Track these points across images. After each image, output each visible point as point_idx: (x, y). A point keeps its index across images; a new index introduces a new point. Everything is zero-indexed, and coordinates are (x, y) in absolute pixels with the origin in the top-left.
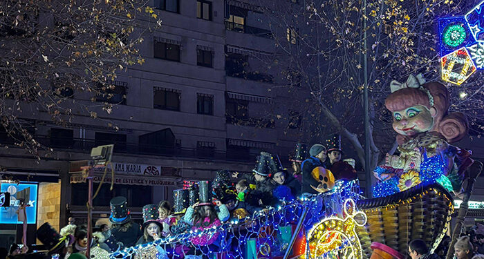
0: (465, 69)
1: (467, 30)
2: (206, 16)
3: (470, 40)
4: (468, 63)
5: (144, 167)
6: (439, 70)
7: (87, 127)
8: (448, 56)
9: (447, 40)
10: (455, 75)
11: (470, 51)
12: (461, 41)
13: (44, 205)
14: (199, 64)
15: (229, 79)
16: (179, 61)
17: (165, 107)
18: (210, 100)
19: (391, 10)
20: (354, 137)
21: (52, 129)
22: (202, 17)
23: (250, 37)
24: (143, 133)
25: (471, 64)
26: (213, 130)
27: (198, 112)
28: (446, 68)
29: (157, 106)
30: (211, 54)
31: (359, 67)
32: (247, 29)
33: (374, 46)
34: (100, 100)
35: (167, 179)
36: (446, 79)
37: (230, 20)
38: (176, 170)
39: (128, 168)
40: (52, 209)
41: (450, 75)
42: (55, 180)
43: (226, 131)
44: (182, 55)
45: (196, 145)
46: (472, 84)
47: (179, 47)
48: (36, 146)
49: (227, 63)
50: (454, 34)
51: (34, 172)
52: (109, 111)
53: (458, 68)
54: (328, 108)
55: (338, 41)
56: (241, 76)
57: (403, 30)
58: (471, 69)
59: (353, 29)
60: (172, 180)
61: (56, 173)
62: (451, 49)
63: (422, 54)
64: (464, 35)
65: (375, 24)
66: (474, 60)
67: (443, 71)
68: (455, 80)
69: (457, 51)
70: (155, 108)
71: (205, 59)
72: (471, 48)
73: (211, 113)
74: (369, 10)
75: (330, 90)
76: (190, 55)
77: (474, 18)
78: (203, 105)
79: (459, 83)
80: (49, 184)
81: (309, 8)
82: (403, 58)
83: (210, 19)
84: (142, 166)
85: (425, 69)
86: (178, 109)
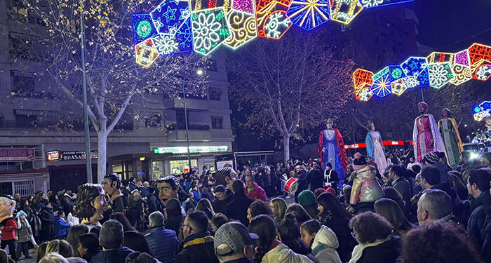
0: (152, 55)
3: (154, 32)
4: (153, 50)
8: (140, 45)
10: (145, 59)
11: (155, 41)
25: (156, 51)
28: (139, 54)
41: (141, 60)
50: (143, 28)
55: (50, 31)
58: (155, 55)
62: (142, 39)
66: (158, 49)
67: (137, 56)
68: (145, 63)
69: (146, 41)
72: (155, 39)
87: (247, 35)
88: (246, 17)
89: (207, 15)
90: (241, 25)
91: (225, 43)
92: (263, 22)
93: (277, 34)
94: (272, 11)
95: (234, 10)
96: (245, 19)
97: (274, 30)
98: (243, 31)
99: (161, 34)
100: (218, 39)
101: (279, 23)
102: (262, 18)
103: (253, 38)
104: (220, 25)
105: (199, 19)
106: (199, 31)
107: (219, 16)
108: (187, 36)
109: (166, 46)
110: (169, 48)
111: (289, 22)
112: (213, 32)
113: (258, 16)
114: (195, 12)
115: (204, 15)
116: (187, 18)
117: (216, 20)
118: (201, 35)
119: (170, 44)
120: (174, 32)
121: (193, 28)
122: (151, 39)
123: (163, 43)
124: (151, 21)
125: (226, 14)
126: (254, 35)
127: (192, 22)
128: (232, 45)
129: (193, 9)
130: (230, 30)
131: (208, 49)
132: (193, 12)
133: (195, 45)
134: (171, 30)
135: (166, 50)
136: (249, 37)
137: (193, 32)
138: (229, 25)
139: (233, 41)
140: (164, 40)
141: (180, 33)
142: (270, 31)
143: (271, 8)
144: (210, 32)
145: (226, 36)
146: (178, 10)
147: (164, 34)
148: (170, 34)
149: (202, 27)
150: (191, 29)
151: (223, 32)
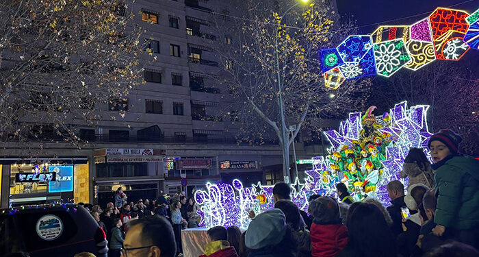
0: (339, 79)
1: (338, 57)
2: (176, 54)
3: (340, 62)
4: (340, 75)
5: (142, 150)
6: (323, 81)
7: (104, 127)
8: (328, 72)
9: (327, 63)
10: (333, 83)
12: (336, 63)
13: (78, 178)
14: (173, 84)
15: (193, 92)
16: (160, 83)
17: (153, 112)
18: (181, 106)
19: (293, 46)
20: (274, 124)
21: (81, 130)
22: (174, 55)
23: (204, 66)
24: (139, 129)
25: (343, 76)
26: (184, 124)
27: (174, 114)
28: (327, 79)
29: (148, 112)
30: (181, 78)
31: (276, 81)
32: (202, 61)
33: (284, 68)
34: (117, 109)
35: (157, 157)
36: (327, 86)
37: (191, 56)
38: (162, 151)
39: (132, 151)
40: (83, 181)
41: (330, 84)
42: (85, 162)
43: (192, 124)
44: (163, 79)
45: (173, 134)
46: (342, 88)
47: (160, 74)
48: (77, 140)
49: (190, 82)
50: (331, 59)
51: (76, 157)
52: (123, 116)
53: (334, 79)
54: (258, 107)
56: (203, 90)
57: (300, 58)
58: (342, 79)
59: (271, 58)
60: (160, 157)
61: (86, 157)
63: (312, 71)
64: (337, 59)
65: (284, 55)
66: (344, 74)
67: (326, 81)
68: (334, 86)
70: (146, 112)
71: (177, 81)
73: (182, 114)
74: (280, 46)
75: (258, 96)
76: (168, 78)
77: (342, 49)
78: (177, 109)
79: (336, 88)
80: (81, 165)
81: (244, 46)
82: (302, 74)
83: (179, 56)
84: (141, 150)
85: (314, 80)
86: (161, 113)
87: (426, 59)
88: (424, 44)
89: (387, 46)
90: (420, 51)
91: (405, 66)
92: (441, 47)
93: (455, 56)
94: (449, 39)
95: (413, 40)
96: (423, 46)
97: (453, 53)
98: (422, 55)
99: (346, 63)
100: (399, 64)
101: (456, 47)
102: (440, 45)
103: (432, 60)
104: (400, 53)
105: (381, 49)
106: (381, 58)
107: (399, 46)
108: (370, 63)
109: (352, 71)
110: (354, 73)
111: (467, 46)
112: (394, 58)
113: (436, 43)
114: (376, 43)
115: (384, 46)
116: (369, 49)
117: (396, 49)
118: (382, 61)
119: (354, 70)
120: (357, 61)
121: (375, 56)
122: (338, 67)
123: (349, 70)
124: (337, 54)
125: (405, 43)
126: (433, 58)
127: (374, 52)
128: (413, 67)
129: (374, 42)
130: (409, 56)
131: (390, 71)
132: (374, 44)
133: (378, 69)
134: (356, 59)
135: (351, 75)
136: (429, 60)
137: (376, 60)
138: (408, 52)
139: (413, 64)
140: (349, 67)
141: (364, 61)
142: (449, 54)
143: (448, 36)
144: (391, 58)
145: (407, 61)
146: (361, 43)
147: (349, 63)
148: (355, 63)
149: (383, 55)
150: (373, 58)
151: (403, 58)
